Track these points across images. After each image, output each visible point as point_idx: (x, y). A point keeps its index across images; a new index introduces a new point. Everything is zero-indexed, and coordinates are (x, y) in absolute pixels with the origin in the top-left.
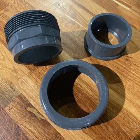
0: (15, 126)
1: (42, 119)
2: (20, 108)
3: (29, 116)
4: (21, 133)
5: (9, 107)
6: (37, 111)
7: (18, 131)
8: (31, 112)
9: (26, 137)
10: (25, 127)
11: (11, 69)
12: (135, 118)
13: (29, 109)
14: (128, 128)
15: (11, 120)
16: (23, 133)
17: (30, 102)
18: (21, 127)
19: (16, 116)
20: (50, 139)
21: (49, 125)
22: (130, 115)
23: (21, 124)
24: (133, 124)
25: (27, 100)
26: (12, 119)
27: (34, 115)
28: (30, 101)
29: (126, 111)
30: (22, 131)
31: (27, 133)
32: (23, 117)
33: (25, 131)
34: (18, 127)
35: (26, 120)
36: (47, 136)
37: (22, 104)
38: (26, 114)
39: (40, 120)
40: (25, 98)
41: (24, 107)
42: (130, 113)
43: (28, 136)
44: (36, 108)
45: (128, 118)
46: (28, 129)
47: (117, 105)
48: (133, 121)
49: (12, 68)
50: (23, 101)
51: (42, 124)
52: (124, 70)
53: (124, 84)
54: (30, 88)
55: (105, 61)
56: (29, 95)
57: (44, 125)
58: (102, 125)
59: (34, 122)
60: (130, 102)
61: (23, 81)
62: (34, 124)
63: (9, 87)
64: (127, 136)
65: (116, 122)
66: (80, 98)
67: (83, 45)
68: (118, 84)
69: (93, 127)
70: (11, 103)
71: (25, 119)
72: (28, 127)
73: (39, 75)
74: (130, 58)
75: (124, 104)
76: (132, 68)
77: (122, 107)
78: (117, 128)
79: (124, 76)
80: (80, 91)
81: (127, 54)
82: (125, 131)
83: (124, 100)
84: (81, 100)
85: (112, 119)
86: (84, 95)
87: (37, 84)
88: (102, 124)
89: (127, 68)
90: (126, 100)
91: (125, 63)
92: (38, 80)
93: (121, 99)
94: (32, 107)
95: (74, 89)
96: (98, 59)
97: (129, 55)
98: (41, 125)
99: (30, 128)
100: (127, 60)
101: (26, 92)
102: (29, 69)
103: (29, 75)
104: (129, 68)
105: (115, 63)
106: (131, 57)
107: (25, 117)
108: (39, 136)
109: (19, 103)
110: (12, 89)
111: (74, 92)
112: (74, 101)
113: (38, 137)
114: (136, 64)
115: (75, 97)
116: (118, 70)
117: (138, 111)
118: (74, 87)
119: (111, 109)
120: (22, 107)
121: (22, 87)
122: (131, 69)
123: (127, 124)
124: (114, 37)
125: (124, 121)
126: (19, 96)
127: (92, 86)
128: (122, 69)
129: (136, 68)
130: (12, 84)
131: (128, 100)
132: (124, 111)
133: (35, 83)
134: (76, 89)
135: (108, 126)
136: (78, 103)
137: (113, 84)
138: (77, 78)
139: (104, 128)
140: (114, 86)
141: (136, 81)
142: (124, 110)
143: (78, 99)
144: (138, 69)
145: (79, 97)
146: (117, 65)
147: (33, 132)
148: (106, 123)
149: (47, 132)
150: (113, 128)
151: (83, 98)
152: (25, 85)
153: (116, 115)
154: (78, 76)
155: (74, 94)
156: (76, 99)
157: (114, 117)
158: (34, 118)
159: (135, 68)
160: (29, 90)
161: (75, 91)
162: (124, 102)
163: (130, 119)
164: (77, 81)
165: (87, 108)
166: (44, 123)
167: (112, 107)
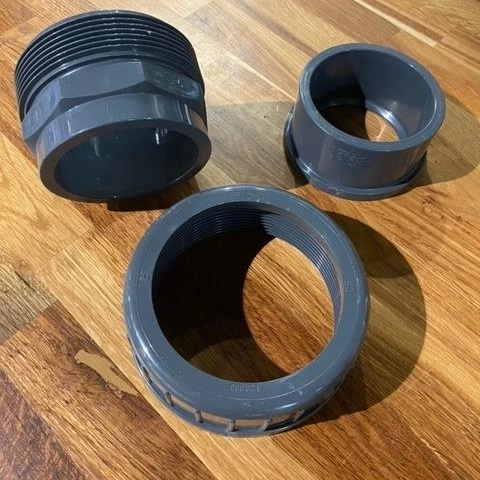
0: (26, 416)
1: (126, 395)
2: (48, 351)
3: (82, 381)
4: (48, 442)
5: (11, 348)
6: (110, 365)
7: (36, 435)
8: (88, 368)
9: (64, 457)
10: (64, 422)
11: (26, 217)
12: (463, 399)
13: (82, 356)
14: (438, 433)
15: (12, 393)
16: (53, 444)
17: (85, 333)
18: (46, 419)
19: (33, 381)
20: (153, 468)
21: (152, 414)
22: (445, 390)
23: (50, 411)
24: (456, 420)
25: (78, 326)
26: (16, 392)
27: (100, 380)
28: (88, 330)
29: (431, 373)
30: (51, 434)
31: (69, 443)
32: (58, 382)
33: (63, 436)
34: (39, 421)
35: (68, 394)
36: (142, 455)
37: (60, 337)
38: (69, 373)
39: (120, 396)
40: (71, 319)
41: (63, 348)
42: (444, 383)
43: (73, 456)
44: (109, 355)
45: (437, 397)
46: (73, 428)
47: (398, 350)
48: (455, 408)
49: (31, 212)
50: (63, 328)
51: (126, 412)
52: (419, 234)
53: (421, 281)
54: (89, 284)
55: (355, 203)
56: (85, 307)
57: (132, 417)
58: (343, 420)
59: (98, 404)
60: (441, 340)
61: (66, 259)
62: (96, 410)
63: (15, 276)
64: (433, 462)
65: (393, 412)
66: (265, 324)
67: (282, 148)
68: (401, 280)
69: (313, 428)
70: (19, 334)
71: (65, 391)
72: (73, 419)
73: (126, 239)
74: (441, 194)
75: (421, 347)
76: (447, 227)
77: (415, 360)
78: (396, 432)
79: (419, 252)
80: (265, 300)
81: (431, 183)
82: (428, 445)
83: (424, 336)
84: (269, 332)
85: (379, 400)
86: (280, 314)
87: (115, 271)
88: (343, 418)
89: (432, 228)
90: (427, 334)
91: (423, 210)
92: (118, 258)
93: (410, 331)
94: (94, 348)
95: (246, 292)
96: (332, 192)
97: (435, 186)
98: (124, 416)
99: (81, 427)
100: (431, 201)
101: (74, 298)
102: (92, 220)
103: (90, 239)
104: (436, 227)
105: (389, 211)
106: (444, 192)
107: (64, 385)
108: (113, 457)
109: (48, 335)
110: (25, 286)
111: (245, 301)
112: (246, 333)
113: (109, 458)
114: (461, 214)
115: (250, 320)
116: (402, 235)
117: (471, 373)
118: (246, 284)
119: (377, 365)
120: (58, 347)
121: (60, 279)
122: (443, 232)
123: (436, 421)
124: (384, 127)
125: (421, 409)
126: (50, 309)
127: (309, 283)
128: (414, 229)
129: (463, 230)
130: (27, 266)
131: (436, 334)
132: (424, 372)
133: (108, 268)
134: (255, 292)
135: (366, 425)
136: (258, 341)
137: (384, 280)
138: (258, 256)
139: (353, 433)
140: (388, 285)
141: (462, 270)
142: (423, 368)
143: (259, 326)
144: (468, 233)
145: (265, 321)
146: (396, 218)
147: (91, 442)
148: (358, 415)
149: (143, 440)
150: (384, 431)
151: (278, 323)
152: (73, 272)
153: (396, 386)
154: (260, 249)
155: (246, 310)
156: (254, 327)
157: (389, 393)
158: (96, 389)
159: (458, 230)
160: (87, 290)
161: (250, 300)
162: (423, 342)
163: (443, 400)
164: (258, 266)
165: (291, 358)
166: (135, 408)
167: (379, 359)
